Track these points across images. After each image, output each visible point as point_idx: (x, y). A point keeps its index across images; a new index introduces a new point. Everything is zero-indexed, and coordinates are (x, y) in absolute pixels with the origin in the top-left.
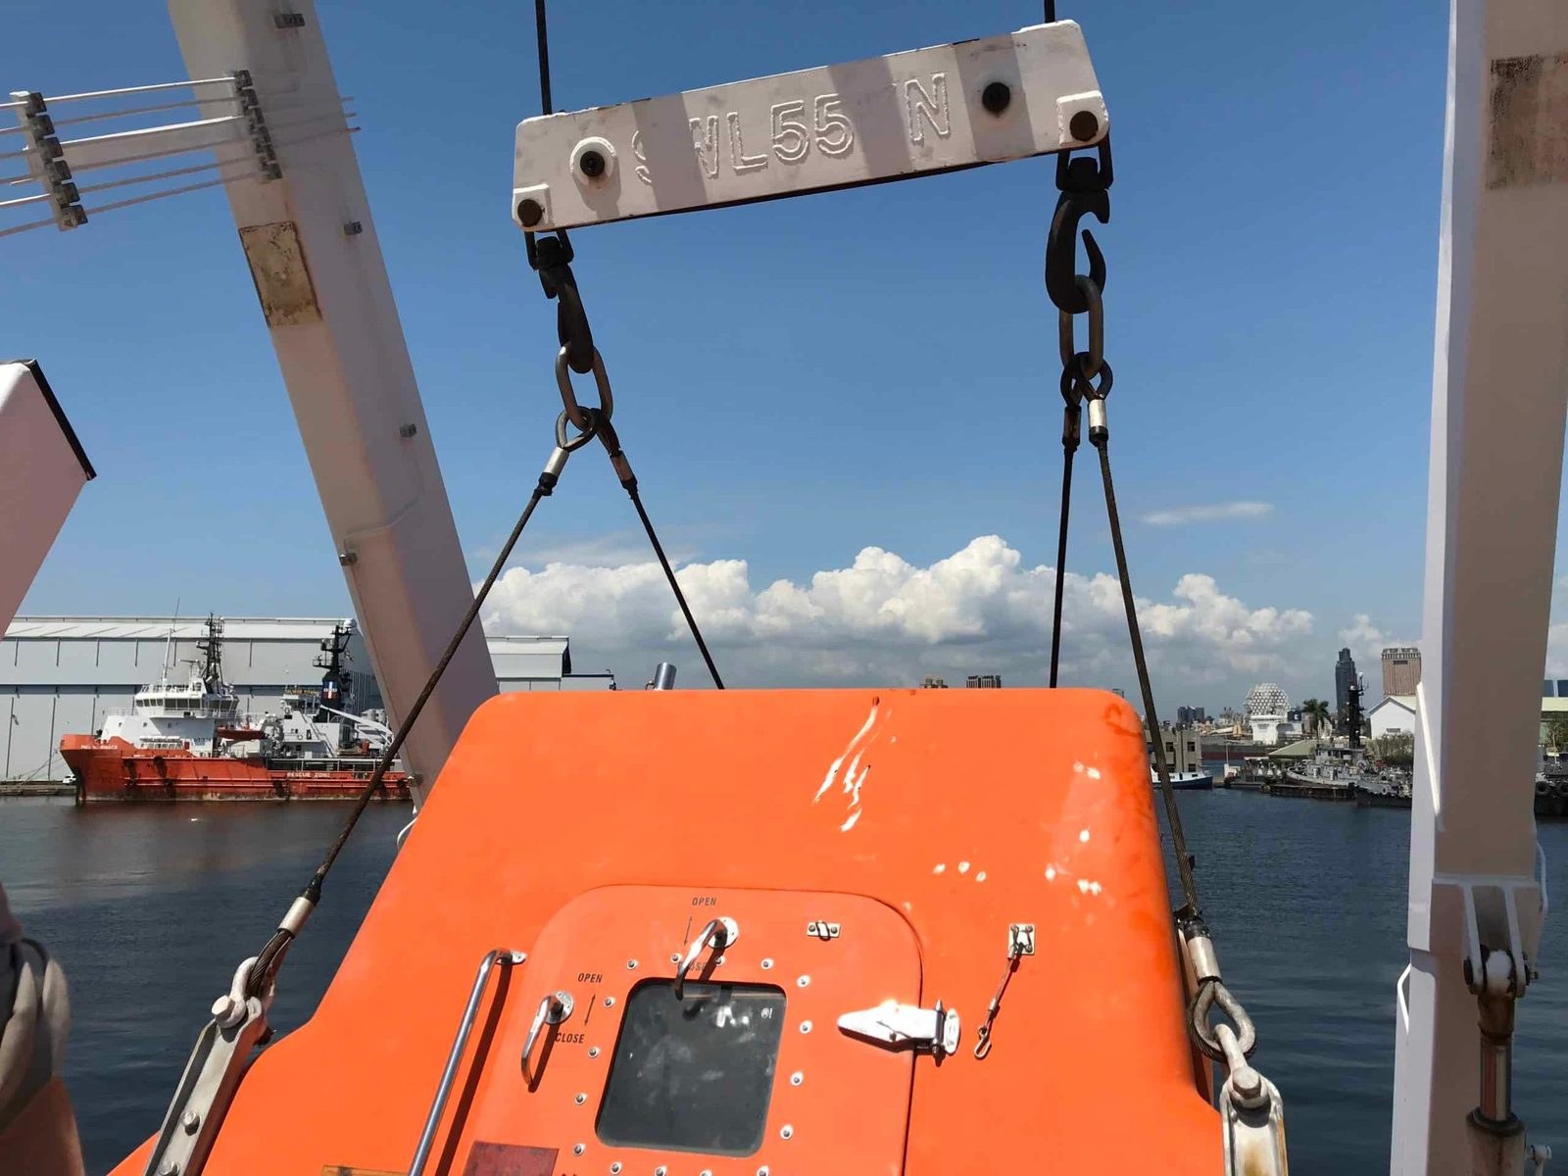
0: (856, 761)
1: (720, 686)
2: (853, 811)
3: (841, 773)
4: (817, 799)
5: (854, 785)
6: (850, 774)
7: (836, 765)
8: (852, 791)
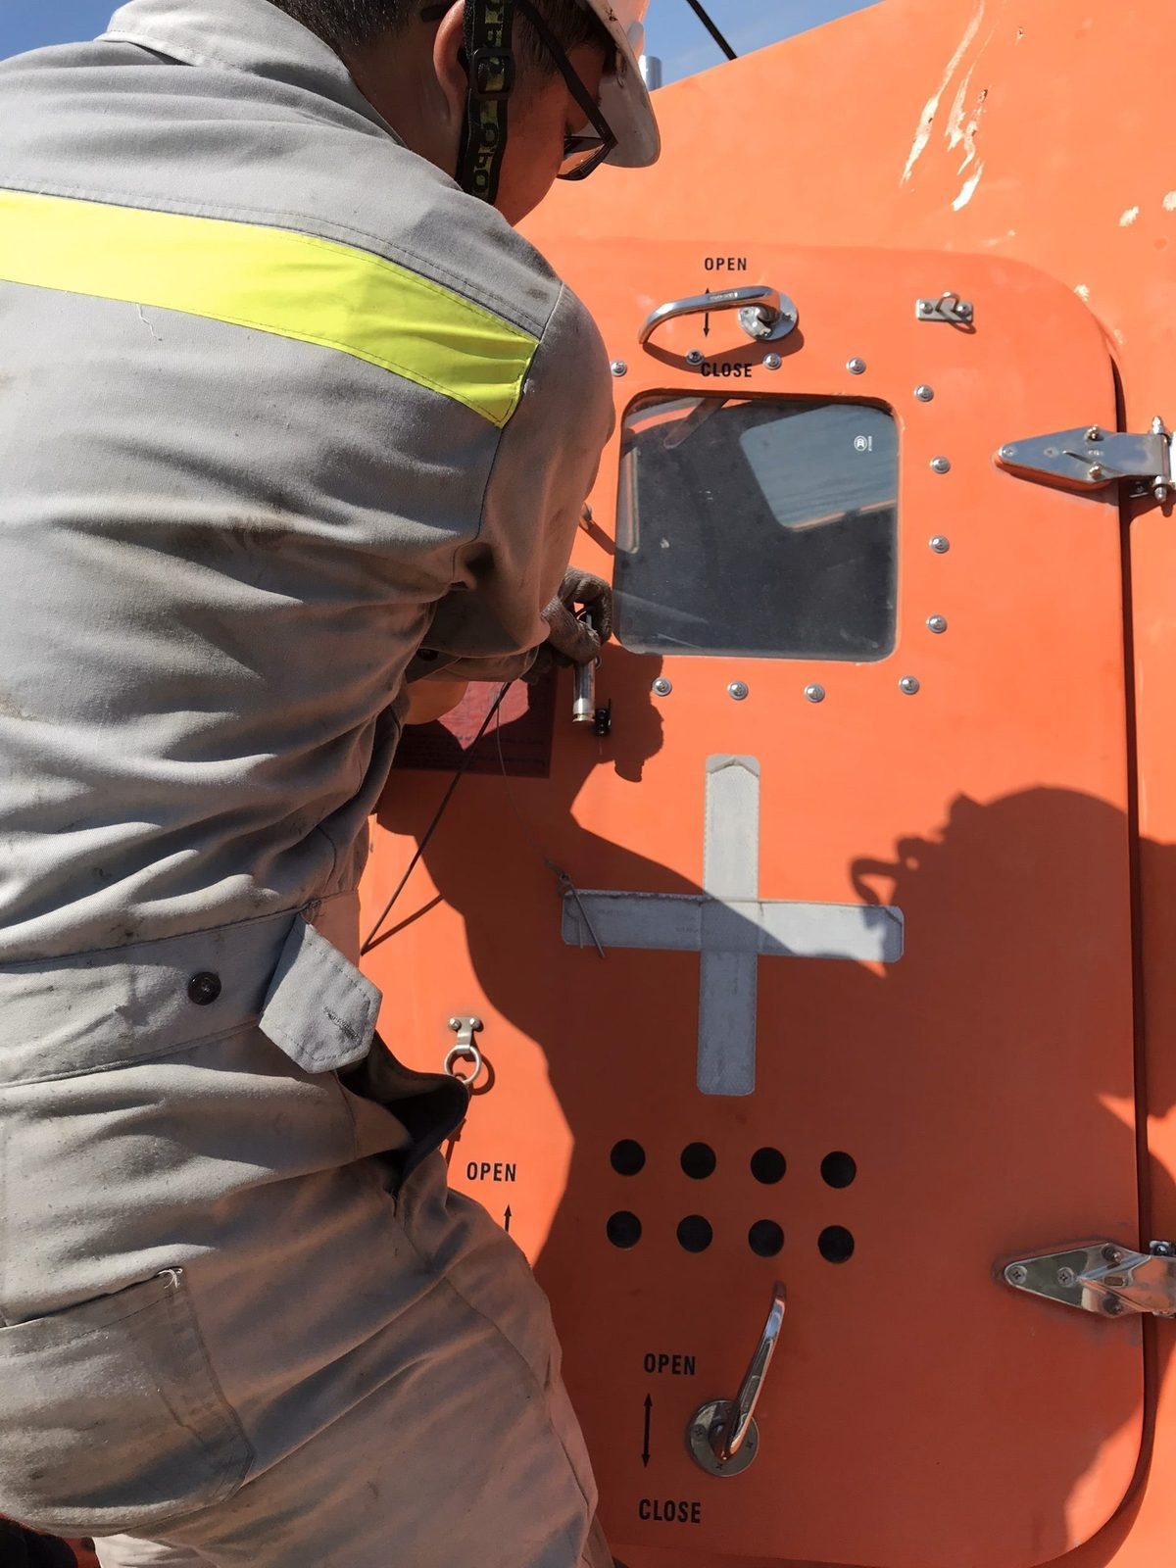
0: (961, 96)
1: (731, 55)
2: (970, 172)
3: (940, 121)
4: (907, 174)
5: (964, 132)
6: (958, 113)
7: (931, 108)
8: (962, 142)
